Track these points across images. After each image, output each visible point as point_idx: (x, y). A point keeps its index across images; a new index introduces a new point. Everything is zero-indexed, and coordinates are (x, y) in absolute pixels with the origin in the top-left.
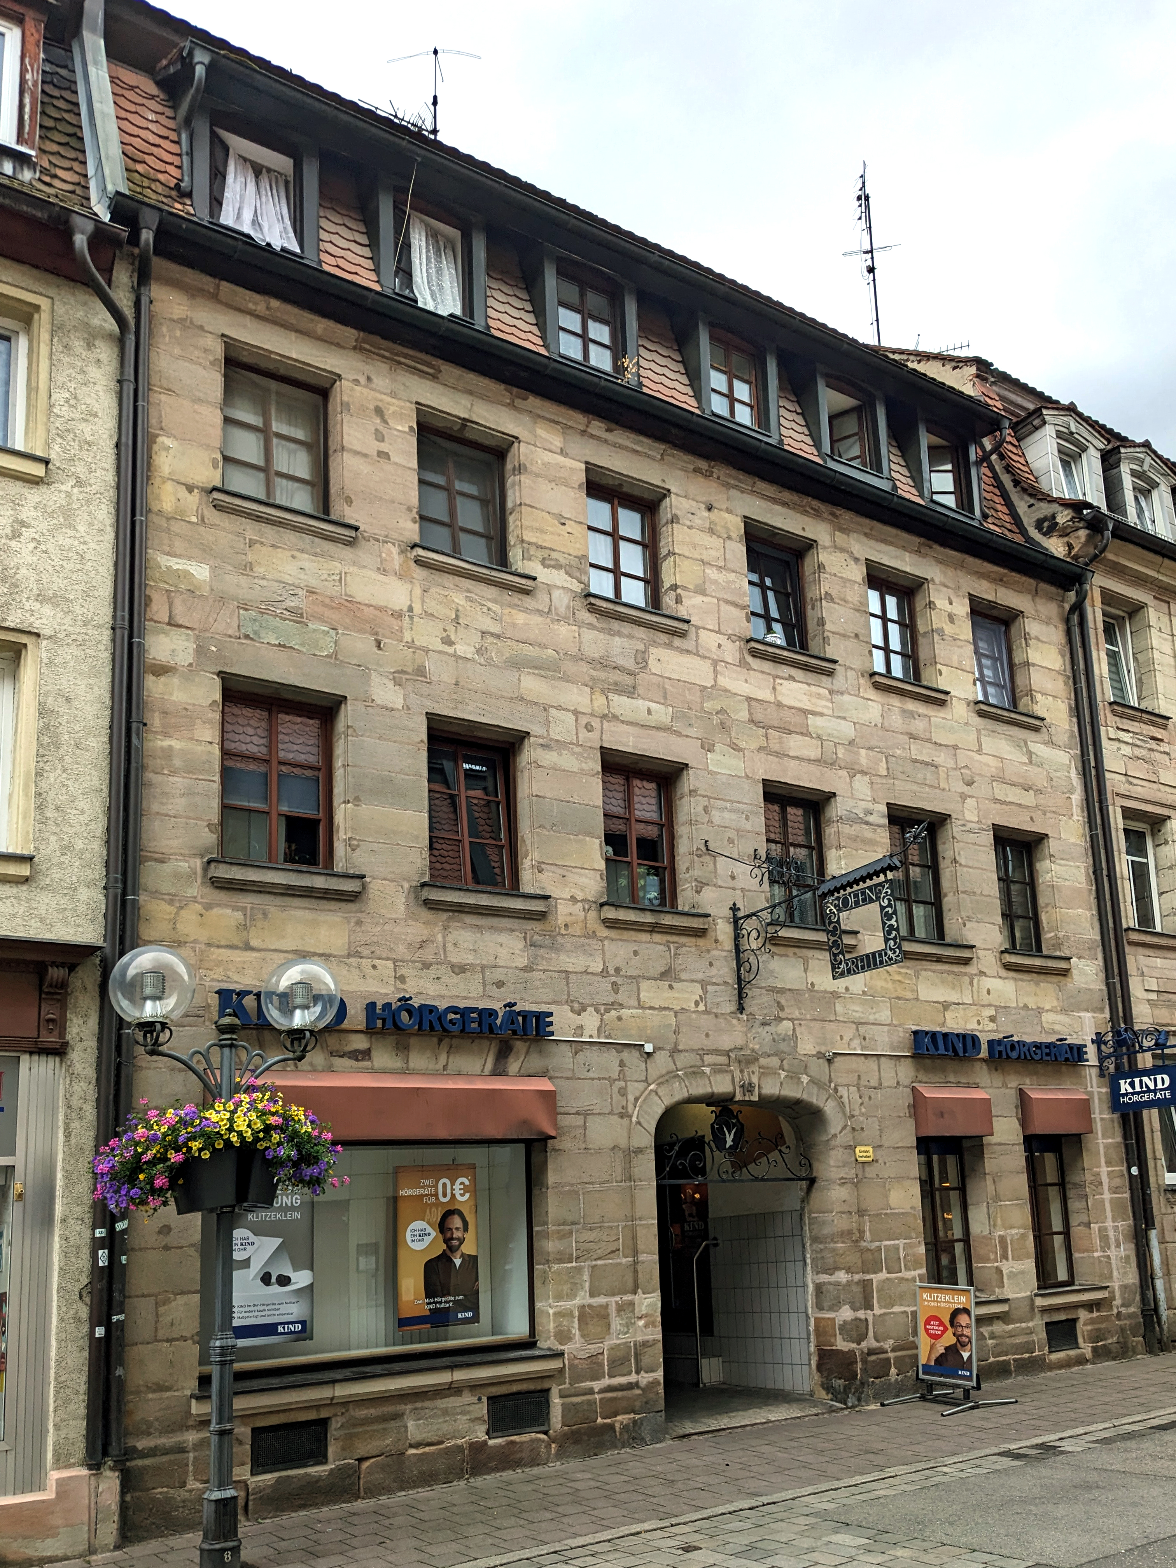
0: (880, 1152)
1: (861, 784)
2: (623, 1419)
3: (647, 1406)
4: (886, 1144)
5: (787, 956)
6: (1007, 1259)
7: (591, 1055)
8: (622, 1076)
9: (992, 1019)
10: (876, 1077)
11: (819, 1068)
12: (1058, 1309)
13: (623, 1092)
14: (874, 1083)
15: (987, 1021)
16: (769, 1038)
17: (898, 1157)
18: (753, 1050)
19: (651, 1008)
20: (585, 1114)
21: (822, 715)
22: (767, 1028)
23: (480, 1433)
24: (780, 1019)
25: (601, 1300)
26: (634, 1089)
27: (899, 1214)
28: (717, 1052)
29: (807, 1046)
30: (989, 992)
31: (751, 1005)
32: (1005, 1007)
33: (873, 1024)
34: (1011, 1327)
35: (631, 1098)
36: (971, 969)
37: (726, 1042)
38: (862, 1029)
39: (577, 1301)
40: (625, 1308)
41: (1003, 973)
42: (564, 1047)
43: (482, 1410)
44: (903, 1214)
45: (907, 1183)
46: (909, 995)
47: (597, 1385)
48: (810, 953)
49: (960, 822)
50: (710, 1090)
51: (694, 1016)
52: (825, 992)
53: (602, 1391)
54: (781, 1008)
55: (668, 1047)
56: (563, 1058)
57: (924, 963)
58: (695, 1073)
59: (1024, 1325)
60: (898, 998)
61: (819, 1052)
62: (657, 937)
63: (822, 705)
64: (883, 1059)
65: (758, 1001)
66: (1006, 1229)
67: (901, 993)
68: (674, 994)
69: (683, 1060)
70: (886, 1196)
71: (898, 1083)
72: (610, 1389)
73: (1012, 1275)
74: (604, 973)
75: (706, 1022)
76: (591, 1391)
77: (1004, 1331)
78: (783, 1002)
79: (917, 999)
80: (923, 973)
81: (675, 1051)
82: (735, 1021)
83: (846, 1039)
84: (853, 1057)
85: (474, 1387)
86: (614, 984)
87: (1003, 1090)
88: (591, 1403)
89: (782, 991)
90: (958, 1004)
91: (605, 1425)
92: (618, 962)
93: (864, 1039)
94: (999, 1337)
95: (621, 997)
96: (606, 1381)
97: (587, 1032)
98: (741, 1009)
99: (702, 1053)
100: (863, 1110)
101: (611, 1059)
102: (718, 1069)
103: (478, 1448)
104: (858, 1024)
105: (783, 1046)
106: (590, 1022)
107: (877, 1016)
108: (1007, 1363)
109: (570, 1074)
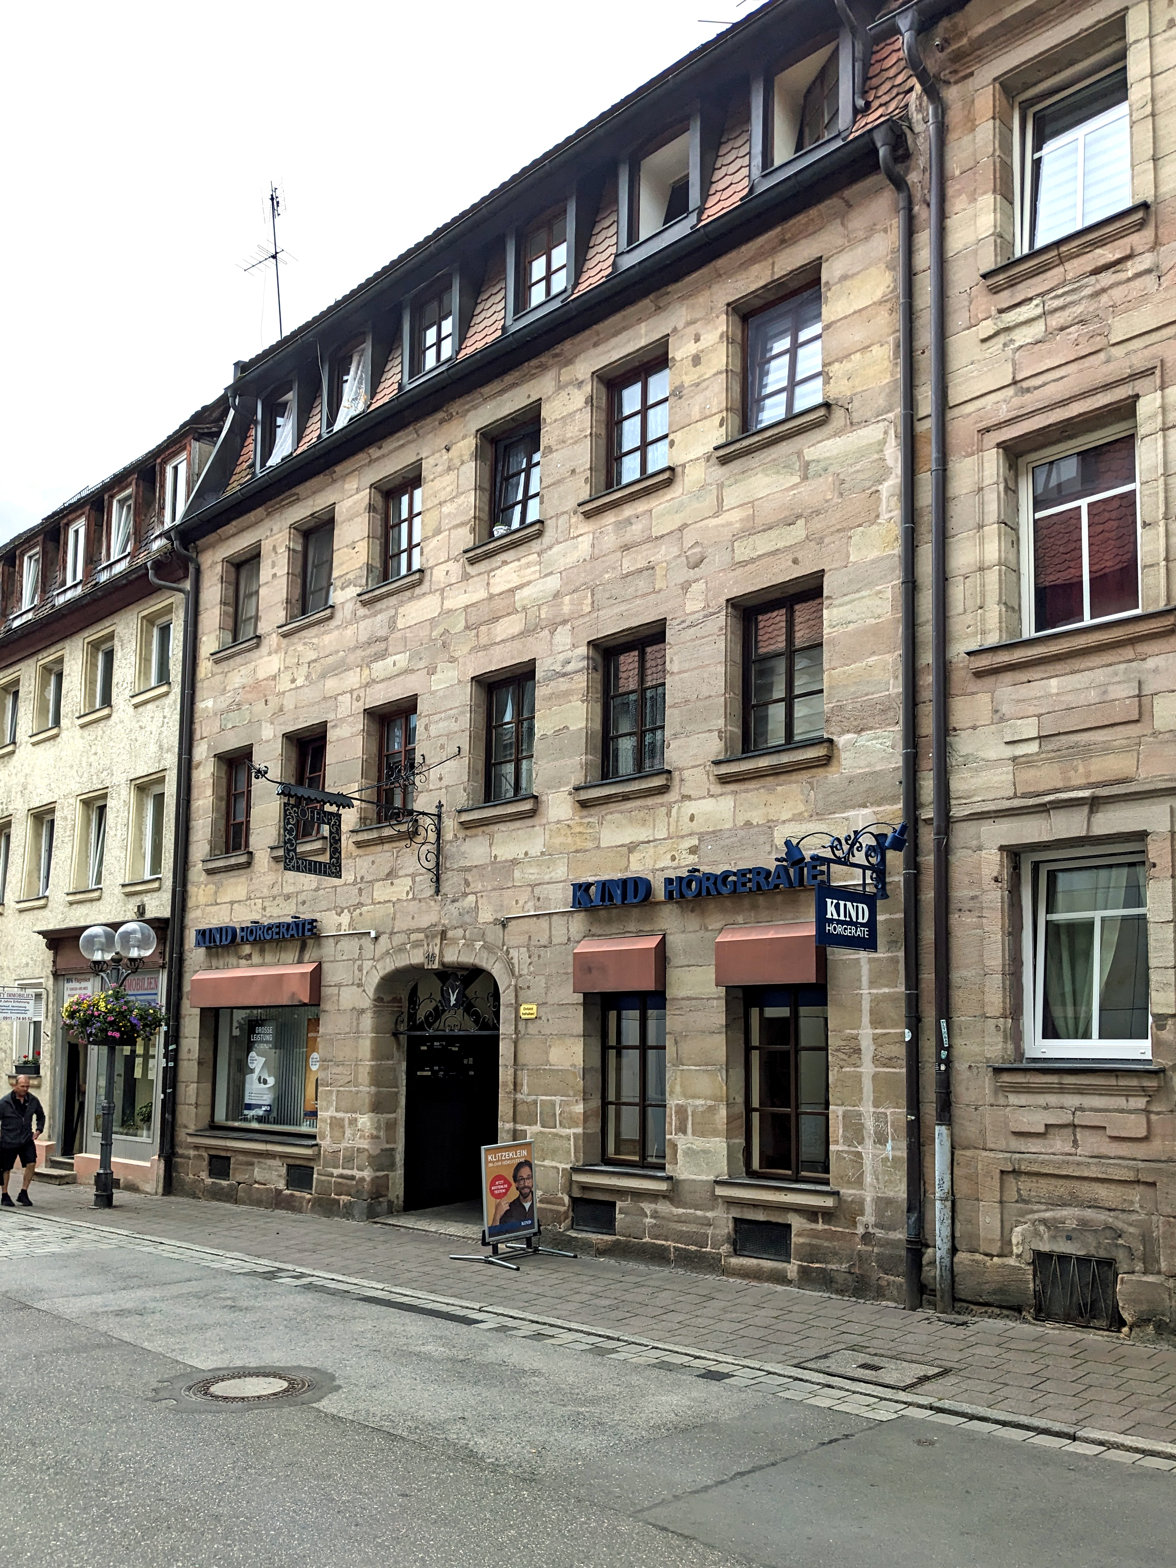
0: (544, 1009)
1: (563, 636)
2: (344, 1198)
3: (358, 1194)
4: (550, 1002)
5: (476, 835)
6: (685, 1132)
7: (344, 944)
8: (360, 957)
9: (693, 850)
10: (547, 937)
11: (494, 934)
12: (755, 1206)
13: (360, 969)
14: (544, 941)
15: (685, 854)
16: (456, 913)
17: (562, 1014)
18: (444, 925)
19: (379, 903)
20: (339, 986)
21: (528, 583)
22: (456, 904)
23: (281, 1185)
24: (465, 895)
25: (340, 1115)
26: (367, 965)
27: (558, 1070)
28: (418, 930)
29: (486, 915)
30: (692, 818)
31: (446, 888)
32: (714, 832)
33: (548, 883)
34: (681, 1211)
35: (365, 972)
36: (672, 796)
37: (425, 921)
38: (537, 890)
39: (329, 1114)
40: (353, 1122)
41: (717, 789)
42: (331, 940)
43: (284, 1171)
44: (561, 1070)
45: (569, 1041)
46: (590, 845)
47: (336, 1172)
48: (495, 828)
49: (678, 621)
50: (408, 962)
51: (405, 904)
52: (506, 861)
53: (338, 1177)
54: (467, 884)
55: (388, 931)
56: (328, 949)
57: (610, 805)
58: (401, 949)
59: (699, 1213)
60: (577, 851)
61: (496, 919)
62: (387, 847)
63: (531, 573)
64: (555, 917)
65: (451, 882)
66: (687, 1097)
67: (580, 844)
68: (394, 889)
69: (398, 940)
70: (547, 1053)
71: (569, 939)
72: (341, 1176)
73: (690, 1152)
74: (355, 883)
75: (413, 906)
76: (332, 1175)
77: (671, 1213)
78: (470, 879)
79: (598, 847)
80: (609, 817)
81: (392, 933)
82: (432, 903)
83: (521, 903)
84: (526, 919)
85: (283, 1156)
86: (360, 889)
87: (702, 933)
88: (329, 1182)
89: (468, 869)
90: (649, 842)
91: (334, 1199)
92: (363, 872)
93: (539, 899)
94: (663, 1218)
95: (363, 899)
96: (340, 1171)
97: (343, 928)
98: (437, 892)
99: (409, 932)
100: (532, 969)
101: (355, 943)
102: (417, 944)
103: (279, 1192)
104: (533, 886)
105: (467, 919)
106: (345, 919)
107: (553, 874)
108: (666, 1249)
109: (332, 959)
